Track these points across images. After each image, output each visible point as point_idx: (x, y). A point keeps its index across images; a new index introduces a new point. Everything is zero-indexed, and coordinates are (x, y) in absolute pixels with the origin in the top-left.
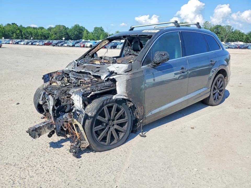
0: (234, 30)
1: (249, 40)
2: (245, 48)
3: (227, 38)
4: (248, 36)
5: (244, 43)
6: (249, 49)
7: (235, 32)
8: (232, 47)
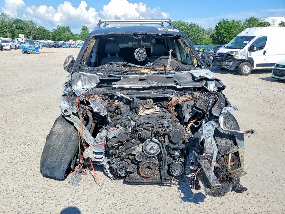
0: (38, 27)
1: (56, 38)
2: (59, 46)
3: (33, 35)
4: (54, 34)
5: (53, 41)
6: (63, 47)
7: (39, 28)
8: (47, 45)
